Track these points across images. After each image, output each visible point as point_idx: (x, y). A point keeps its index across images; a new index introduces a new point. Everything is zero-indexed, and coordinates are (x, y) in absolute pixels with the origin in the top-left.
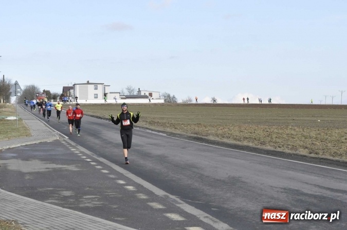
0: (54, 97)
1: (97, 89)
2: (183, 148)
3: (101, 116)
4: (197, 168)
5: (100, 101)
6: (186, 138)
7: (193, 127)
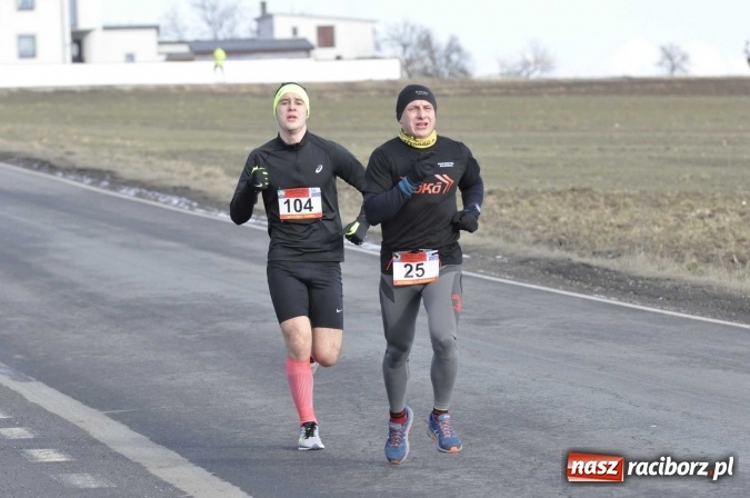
1: (30, 9)
2: (482, 322)
3: (52, 155)
4: (545, 427)
5: (53, 71)
6: (500, 269)
7: (547, 206)
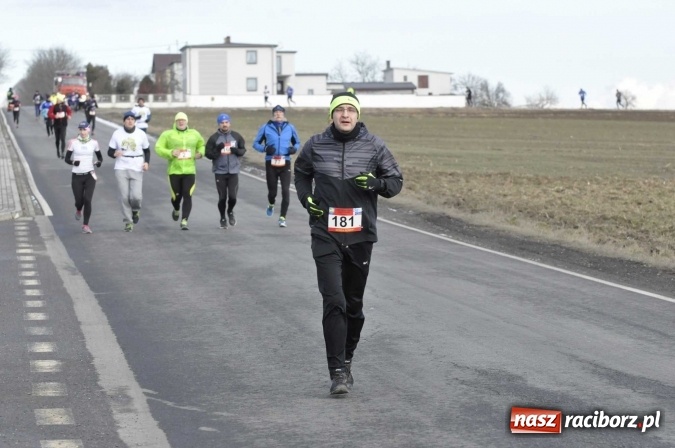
0: (123, 88)
1: (255, 63)
